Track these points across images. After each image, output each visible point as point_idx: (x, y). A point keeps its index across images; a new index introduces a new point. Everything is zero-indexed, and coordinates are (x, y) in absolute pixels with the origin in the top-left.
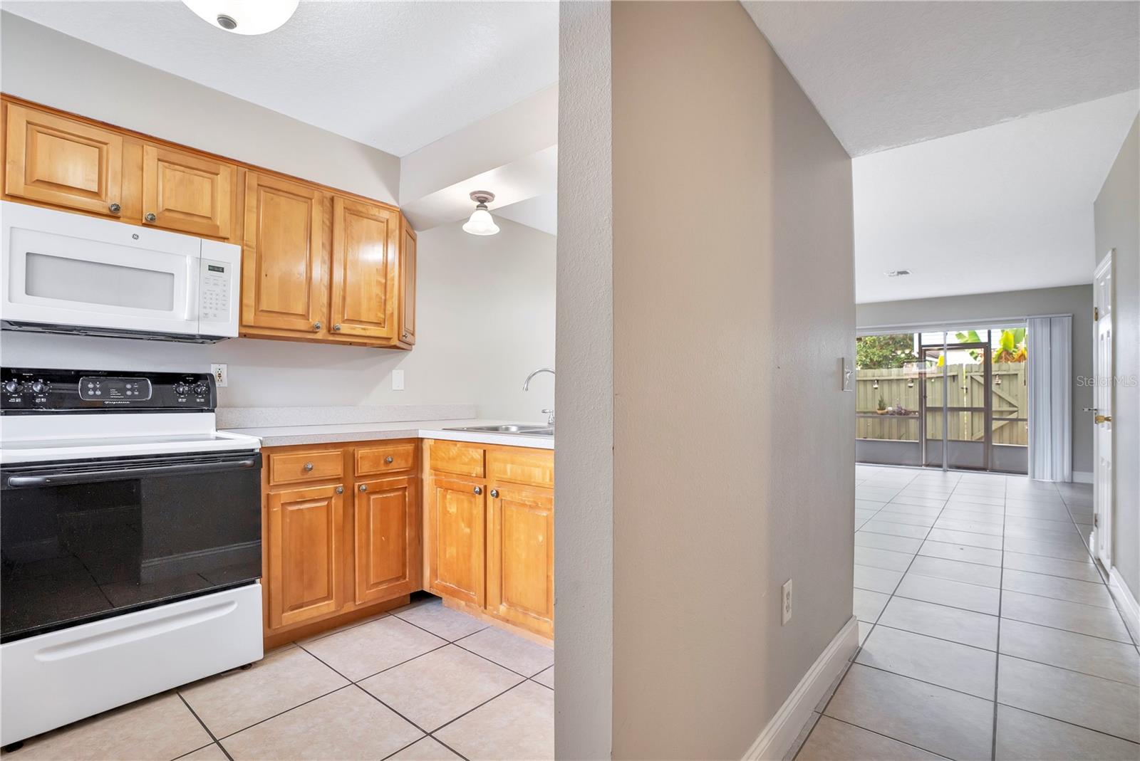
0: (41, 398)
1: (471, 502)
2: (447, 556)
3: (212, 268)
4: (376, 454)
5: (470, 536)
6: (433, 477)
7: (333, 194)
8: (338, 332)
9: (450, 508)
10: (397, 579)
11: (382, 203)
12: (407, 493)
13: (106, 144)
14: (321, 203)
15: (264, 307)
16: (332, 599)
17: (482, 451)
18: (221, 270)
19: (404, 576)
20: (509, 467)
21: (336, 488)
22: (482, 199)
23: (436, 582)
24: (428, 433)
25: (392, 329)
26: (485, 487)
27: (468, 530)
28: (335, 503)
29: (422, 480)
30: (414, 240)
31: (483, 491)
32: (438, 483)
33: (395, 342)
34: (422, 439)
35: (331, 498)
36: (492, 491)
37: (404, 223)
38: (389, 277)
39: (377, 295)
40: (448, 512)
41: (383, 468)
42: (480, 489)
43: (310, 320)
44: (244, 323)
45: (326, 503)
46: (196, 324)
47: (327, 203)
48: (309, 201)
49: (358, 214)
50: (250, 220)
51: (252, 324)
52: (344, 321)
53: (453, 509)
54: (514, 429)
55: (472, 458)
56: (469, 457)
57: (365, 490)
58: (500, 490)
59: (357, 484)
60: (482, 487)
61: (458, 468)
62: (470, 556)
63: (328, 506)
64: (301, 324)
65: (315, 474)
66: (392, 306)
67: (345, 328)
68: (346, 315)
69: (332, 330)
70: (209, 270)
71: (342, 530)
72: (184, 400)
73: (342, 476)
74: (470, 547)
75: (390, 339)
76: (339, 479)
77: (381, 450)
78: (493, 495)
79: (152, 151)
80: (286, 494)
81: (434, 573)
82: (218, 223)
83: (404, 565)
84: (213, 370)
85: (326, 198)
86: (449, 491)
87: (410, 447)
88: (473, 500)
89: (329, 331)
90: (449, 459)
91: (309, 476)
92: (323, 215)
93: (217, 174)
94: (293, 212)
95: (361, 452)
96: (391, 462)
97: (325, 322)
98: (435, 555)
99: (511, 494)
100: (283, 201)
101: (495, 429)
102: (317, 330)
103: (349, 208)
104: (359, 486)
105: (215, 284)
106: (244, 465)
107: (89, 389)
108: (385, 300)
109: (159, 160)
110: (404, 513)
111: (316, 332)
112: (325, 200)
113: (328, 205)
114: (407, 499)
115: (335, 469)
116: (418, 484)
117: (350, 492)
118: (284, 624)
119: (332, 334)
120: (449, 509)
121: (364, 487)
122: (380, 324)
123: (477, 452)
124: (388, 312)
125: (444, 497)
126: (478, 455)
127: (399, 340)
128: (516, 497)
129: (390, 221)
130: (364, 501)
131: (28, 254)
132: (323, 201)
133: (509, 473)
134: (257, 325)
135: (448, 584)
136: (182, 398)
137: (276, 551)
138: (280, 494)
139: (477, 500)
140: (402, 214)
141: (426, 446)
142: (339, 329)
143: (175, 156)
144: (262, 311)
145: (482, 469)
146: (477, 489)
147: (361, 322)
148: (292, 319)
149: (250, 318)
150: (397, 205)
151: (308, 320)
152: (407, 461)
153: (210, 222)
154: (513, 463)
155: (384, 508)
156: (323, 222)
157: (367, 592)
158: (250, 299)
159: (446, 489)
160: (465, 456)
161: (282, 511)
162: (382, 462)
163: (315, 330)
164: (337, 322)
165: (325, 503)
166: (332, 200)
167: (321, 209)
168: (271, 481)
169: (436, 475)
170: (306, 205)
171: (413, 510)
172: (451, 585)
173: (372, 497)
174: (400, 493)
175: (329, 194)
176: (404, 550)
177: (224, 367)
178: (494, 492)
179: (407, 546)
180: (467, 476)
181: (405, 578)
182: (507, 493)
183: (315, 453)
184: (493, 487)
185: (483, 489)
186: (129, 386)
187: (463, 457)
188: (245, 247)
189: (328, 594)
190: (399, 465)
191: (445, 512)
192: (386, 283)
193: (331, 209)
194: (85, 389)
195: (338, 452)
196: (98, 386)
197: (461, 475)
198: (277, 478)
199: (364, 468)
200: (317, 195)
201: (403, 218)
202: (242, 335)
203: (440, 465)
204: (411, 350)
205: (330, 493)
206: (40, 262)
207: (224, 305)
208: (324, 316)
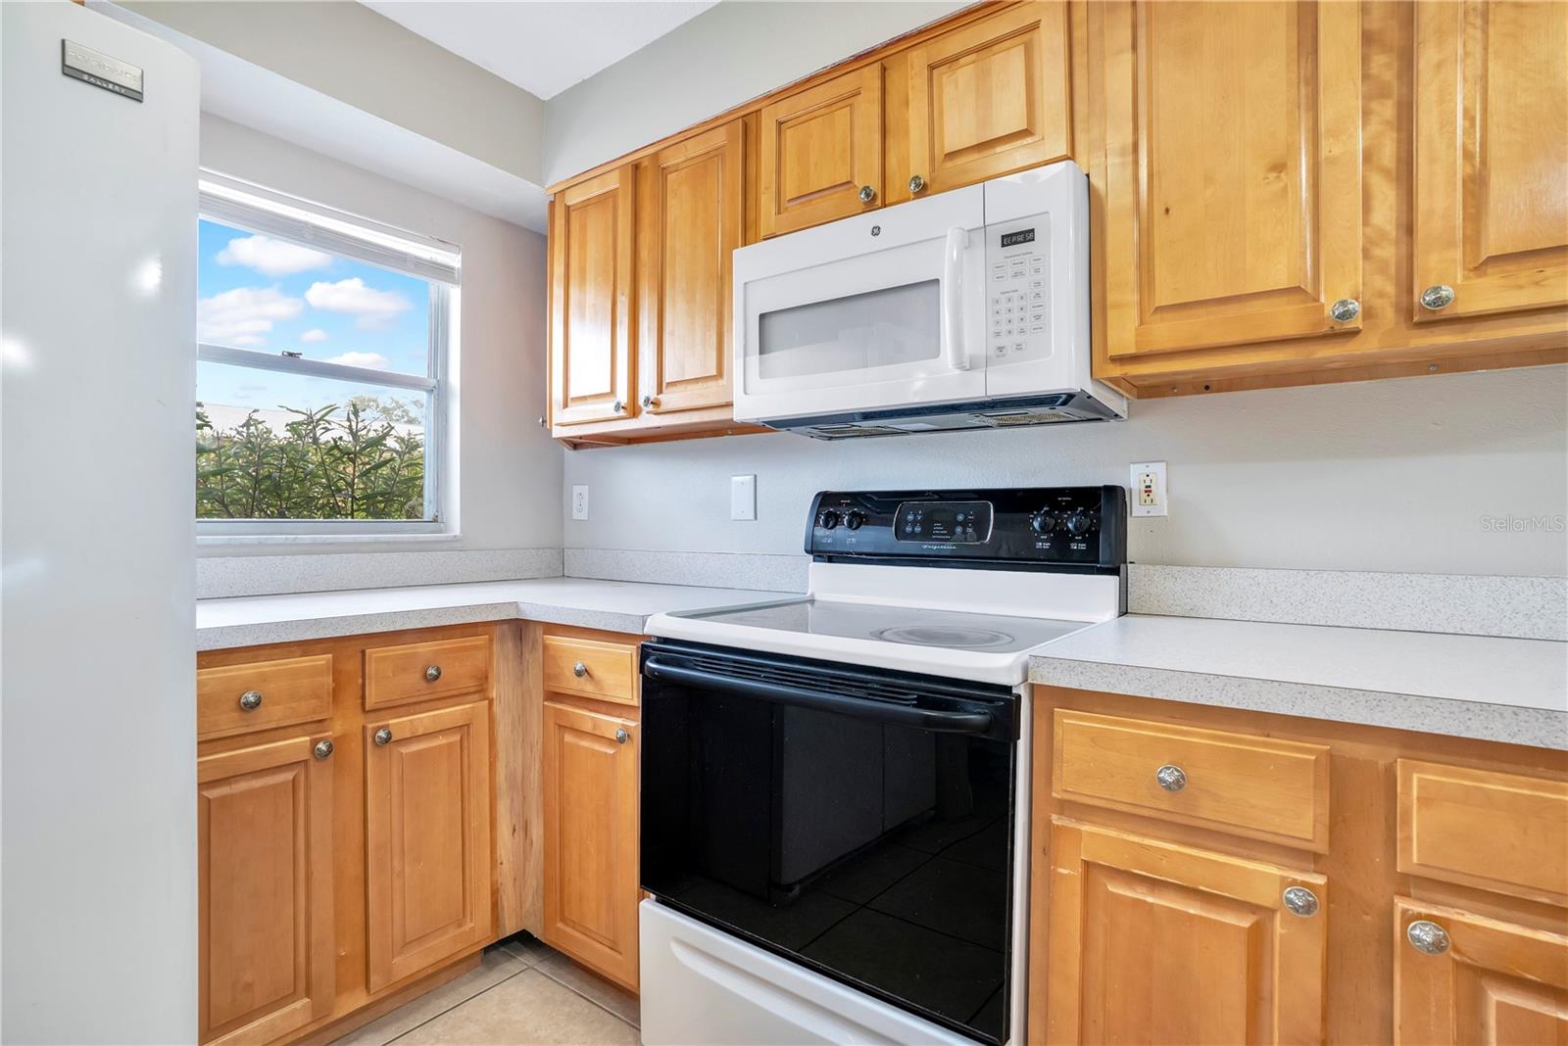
3: (1009, 240)
8: (1444, 311)
15: (1163, 298)
18: (1027, 236)
21: (1297, 886)
43: (1323, 299)
45: (1248, 924)
46: (979, 376)
51: (1132, 350)
52: (1481, 267)
57: (1438, 946)
63: (1257, 940)
64: (1287, 319)
67: (1476, 294)
69: (1422, 314)
70: (1004, 245)
72: (1046, 545)
73: (1320, 845)
76: (1308, 854)
79: (919, 57)
80: (1101, 841)
82: (1042, 134)
84: (1132, 479)
89: (1409, 312)
91: (1178, 807)
95: (1431, 779)
97: (1390, 289)
102: (1354, 328)
104: (1416, 919)
105: (1016, 275)
106: (964, 726)
107: (907, 524)
111: (1351, 335)
115: (1284, 811)
117: (1363, 925)
119: (1422, 325)
130: (1445, 995)
131: (761, 316)
134: (1144, 350)
136: (1044, 541)
138: (1084, 833)
142: (1440, 302)
144: (1160, 309)
148: (1257, 306)
149: (1123, 336)
151: (1317, 300)
153: (1026, 139)
163: (1341, 328)
164: (1439, 277)
165: (1245, 922)
173: (1497, 996)
177: (1158, 471)
183: (1202, 737)
186: (961, 518)
188: (1109, 161)
194: (901, 524)
196: (920, 517)
198: (1069, 783)
205: (1266, 897)
206: (775, 325)
207: (1038, 317)
208: (1383, 270)
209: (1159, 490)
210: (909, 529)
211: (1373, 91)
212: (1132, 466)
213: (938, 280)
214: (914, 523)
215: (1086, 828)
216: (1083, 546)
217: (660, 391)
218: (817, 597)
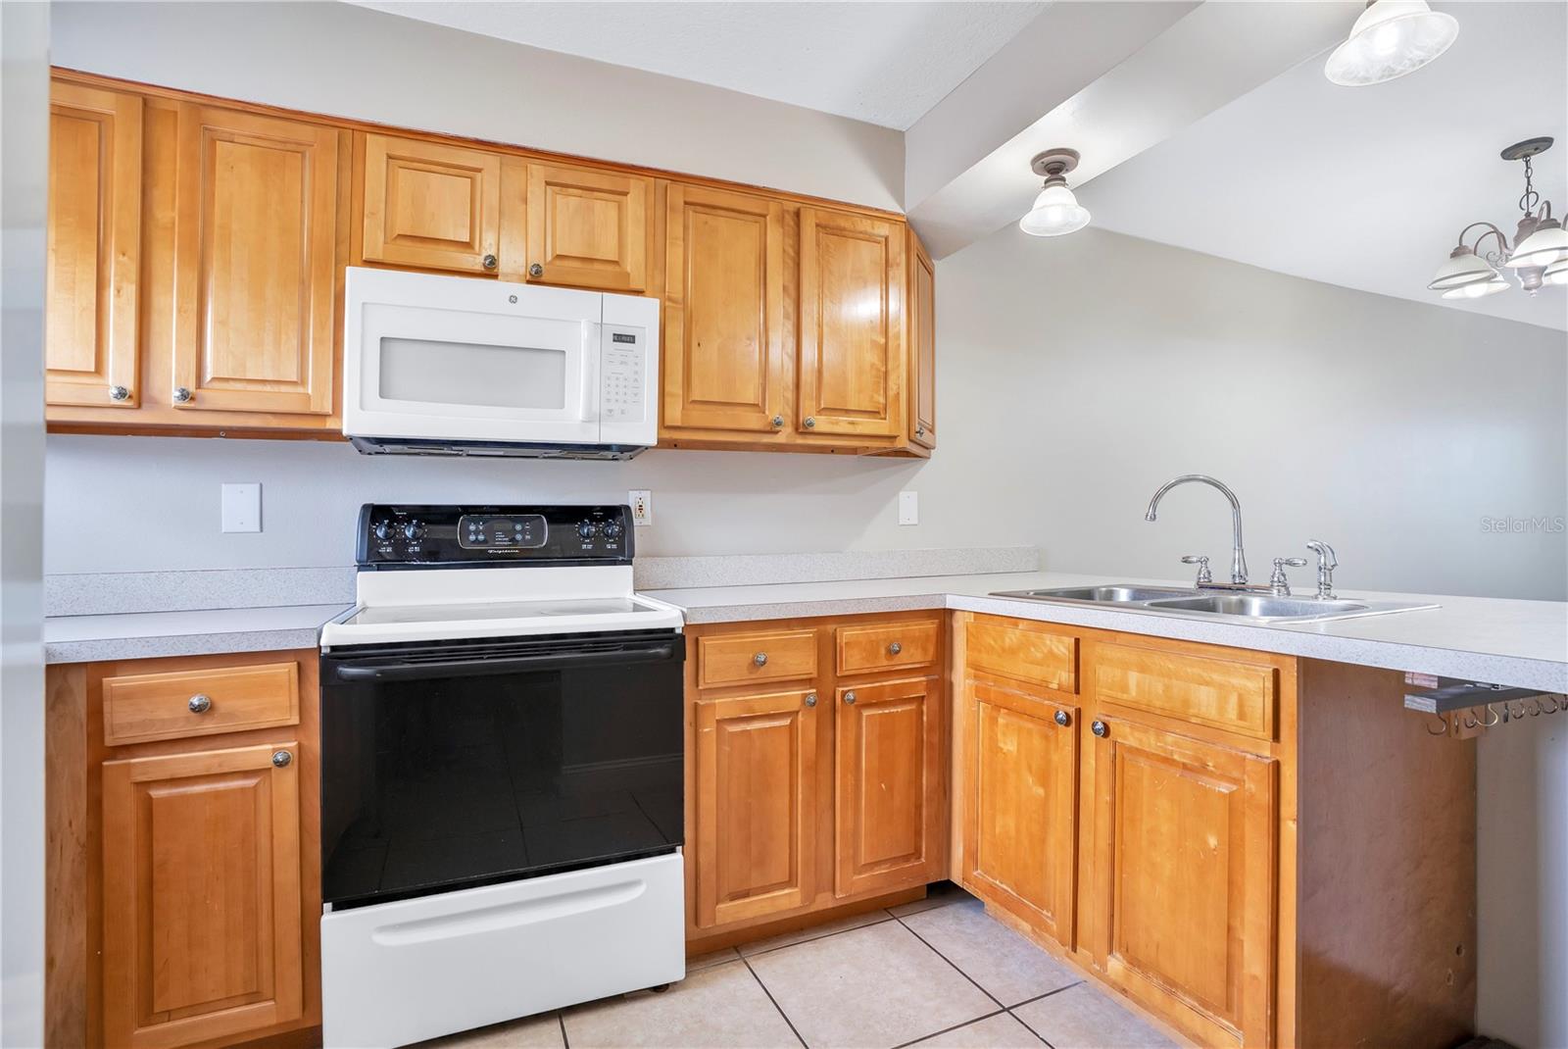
0: (414, 546)
1: (1046, 738)
2: (998, 830)
3: (619, 338)
4: (873, 638)
5: (1045, 803)
6: (970, 682)
7: (798, 205)
8: (811, 429)
9: (1005, 743)
10: (906, 858)
11: (877, 210)
12: (925, 708)
13: (479, 170)
14: (781, 220)
15: (696, 396)
16: (796, 886)
17: (1073, 640)
18: (631, 339)
19: (917, 854)
20: (1133, 677)
21: (806, 695)
22: (1056, 166)
23: (975, 873)
24: (966, 600)
25: (898, 422)
26: (1078, 712)
27: (1041, 791)
28: (802, 722)
29: (951, 684)
30: (931, 273)
31: (1074, 720)
32: (982, 694)
33: (903, 443)
34: (951, 612)
35: (797, 712)
36: (1094, 724)
37: (914, 239)
38: (890, 334)
39: (873, 365)
40: (1002, 749)
41: (883, 663)
42: (1067, 714)
43: (767, 412)
44: (668, 423)
45: (789, 721)
46: (595, 427)
47: (789, 220)
48: (763, 219)
49: (839, 232)
50: (675, 255)
51: (679, 424)
52: (821, 411)
53: (1009, 745)
54: (1123, 595)
55: (1051, 652)
56: (1046, 651)
57: (854, 701)
58: (1113, 723)
59: (841, 689)
60: (1072, 711)
61: (1020, 669)
62: (1043, 841)
63: (792, 727)
64: (753, 421)
65: (772, 672)
66: (898, 380)
67: (822, 423)
68: (822, 402)
69: (802, 428)
70: (614, 341)
71: (813, 768)
72: (590, 547)
73: (815, 675)
74: (1044, 824)
75: (895, 437)
76: (810, 680)
77: (880, 630)
78: (1096, 732)
79: (538, 170)
80: (724, 705)
81: (972, 856)
82: (629, 269)
83: (918, 833)
84: (631, 499)
85: (788, 211)
86: (1003, 711)
87: (930, 626)
88: (1051, 733)
89: (797, 429)
90: (1004, 650)
91: (761, 675)
92: (783, 240)
93: (625, 194)
94: (737, 242)
95: (847, 634)
96: (897, 652)
97: (790, 414)
98: (973, 823)
99: (1136, 734)
100: (723, 224)
101: (1085, 595)
102: (778, 429)
103: (823, 223)
104: (844, 694)
105: (622, 363)
106: (657, 656)
107: (470, 532)
108: (886, 373)
109: (548, 183)
110: (920, 741)
111: (777, 432)
112: (787, 216)
113: (792, 223)
114: (925, 718)
115: (803, 662)
116: (944, 691)
117: (827, 702)
118: (719, 922)
119: (802, 433)
120: (1001, 745)
121: (851, 696)
122: (878, 413)
123: (1060, 641)
124: (891, 393)
125: (993, 721)
126: (1063, 647)
127: (911, 441)
128: (1150, 742)
129: (890, 239)
130: (852, 720)
131: (382, 339)
132: (783, 217)
133: (1134, 694)
134: (686, 425)
135: (997, 882)
136: (587, 543)
137: (708, 801)
138: (715, 704)
139: (1061, 736)
140: (909, 226)
141: (959, 625)
142: (811, 425)
143: (570, 175)
144: (694, 402)
145: (1073, 675)
146: (1061, 715)
147: (847, 411)
148: (738, 411)
149: (675, 415)
150: (902, 212)
151: (764, 413)
152: (925, 650)
153: (617, 269)
154: (1143, 669)
155: (886, 731)
156: (784, 251)
157: (856, 877)
158: (675, 387)
159: (997, 707)
160: (1034, 645)
161: (718, 729)
162: (883, 651)
163: (773, 428)
164: (808, 412)
165: (786, 722)
166: (797, 214)
167: (781, 230)
168: (701, 682)
169: (976, 677)
170: (758, 225)
171: (936, 739)
172: (1005, 887)
173: (866, 713)
174: (913, 707)
175: (791, 206)
176: (918, 807)
177: (646, 495)
178: (1100, 726)
179: (924, 803)
180: (1041, 687)
181: (919, 858)
182: (1128, 730)
183: (771, 636)
184: (1093, 714)
185: (1073, 717)
186: (518, 527)
187: (1033, 649)
188: (667, 303)
189: (790, 880)
190: (912, 657)
191: (994, 749)
192: (886, 343)
193: (796, 228)
194: (465, 533)
195: (807, 634)
196: (481, 528)
197: (1026, 684)
198: (709, 679)
199: (852, 662)
200: (773, 208)
201: (912, 233)
202: (663, 444)
203: (985, 659)
204: (929, 458)
205: (795, 705)
206: (396, 350)
207: (636, 395)
208: (788, 404)
209: (647, 508)
210: (472, 538)
211: (786, 316)
212: (631, 492)
213: (564, 352)
214: (477, 533)
215: (717, 701)
216: (614, 546)
217: (199, 383)
218: (368, 604)
